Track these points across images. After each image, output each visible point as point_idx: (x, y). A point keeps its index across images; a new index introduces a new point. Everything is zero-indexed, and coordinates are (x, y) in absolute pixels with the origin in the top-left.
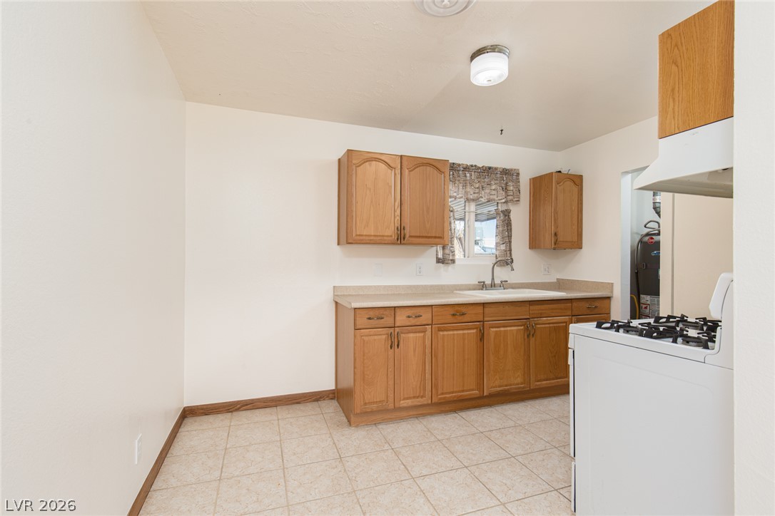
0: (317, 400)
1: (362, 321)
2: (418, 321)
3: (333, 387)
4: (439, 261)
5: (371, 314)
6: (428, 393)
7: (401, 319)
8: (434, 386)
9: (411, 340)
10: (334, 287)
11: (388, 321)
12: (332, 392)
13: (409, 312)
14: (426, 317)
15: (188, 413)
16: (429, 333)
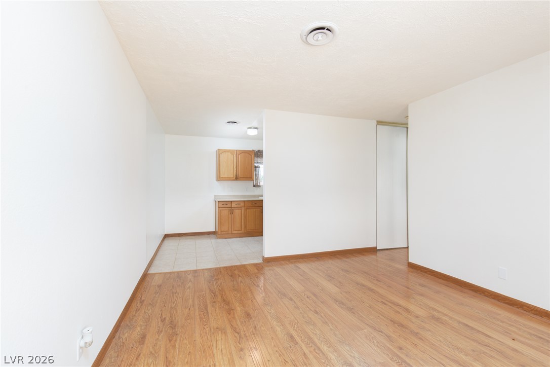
0: (209, 234)
1: (221, 205)
2: (239, 206)
3: (214, 230)
4: (254, 186)
5: (223, 203)
6: (243, 229)
7: (234, 205)
8: (245, 227)
9: (237, 212)
10: (215, 196)
11: (229, 205)
12: (214, 232)
13: (236, 203)
14: (242, 204)
15: (167, 236)
16: (243, 210)
